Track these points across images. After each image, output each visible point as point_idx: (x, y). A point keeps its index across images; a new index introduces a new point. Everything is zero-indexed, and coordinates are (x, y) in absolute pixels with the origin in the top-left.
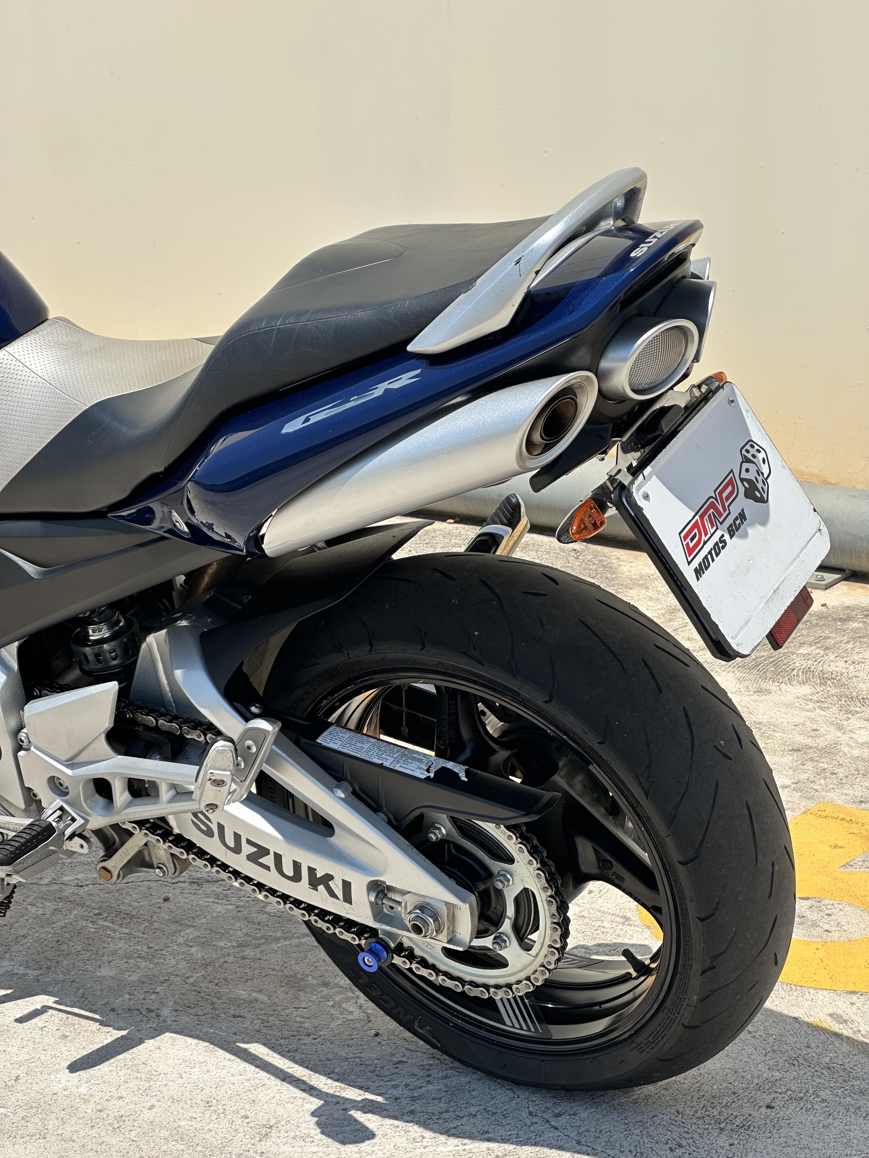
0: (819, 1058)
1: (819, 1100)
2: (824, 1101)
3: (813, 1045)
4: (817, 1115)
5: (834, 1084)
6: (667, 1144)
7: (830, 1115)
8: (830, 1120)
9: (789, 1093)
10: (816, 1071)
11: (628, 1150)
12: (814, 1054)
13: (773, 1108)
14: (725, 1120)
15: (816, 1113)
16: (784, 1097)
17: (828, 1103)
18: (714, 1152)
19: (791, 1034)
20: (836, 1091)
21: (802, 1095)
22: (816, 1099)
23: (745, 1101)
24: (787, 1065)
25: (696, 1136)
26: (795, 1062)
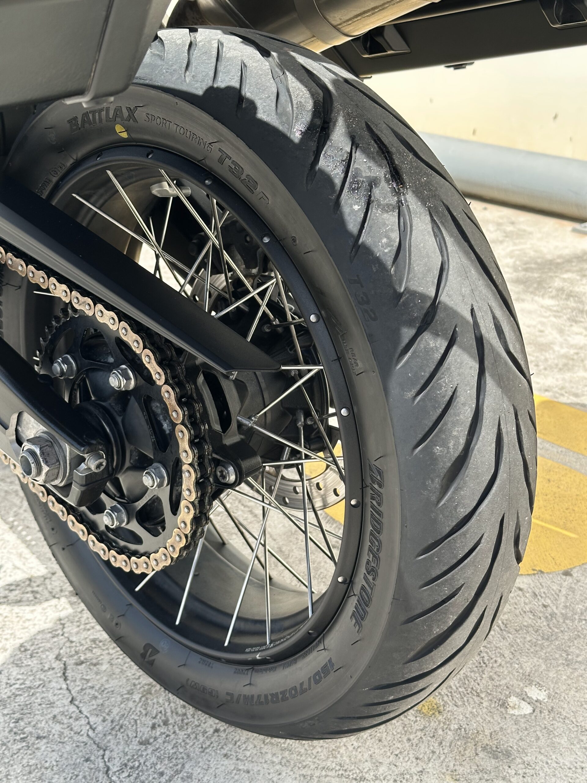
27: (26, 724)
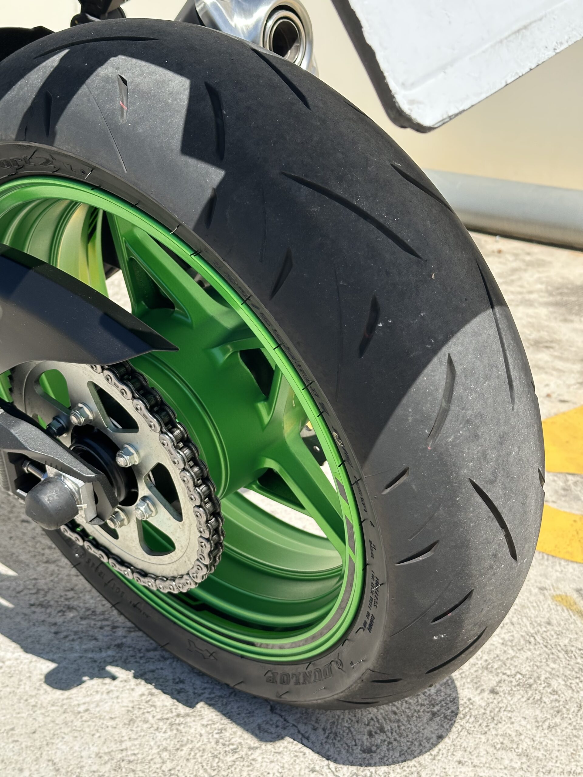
0: (558, 638)
1: (549, 690)
2: (554, 692)
3: (554, 622)
4: (544, 710)
5: (569, 672)
6: (368, 725)
7: (558, 712)
8: (558, 720)
9: (519, 676)
10: (552, 653)
11: (322, 727)
12: (553, 633)
13: (497, 693)
14: (441, 702)
15: (543, 707)
16: (511, 682)
17: (559, 696)
18: (417, 744)
19: (533, 606)
20: (570, 681)
21: (531, 681)
22: (546, 689)
23: (469, 680)
24: (522, 642)
25: (404, 719)
26: (532, 639)
27: (231, 734)
